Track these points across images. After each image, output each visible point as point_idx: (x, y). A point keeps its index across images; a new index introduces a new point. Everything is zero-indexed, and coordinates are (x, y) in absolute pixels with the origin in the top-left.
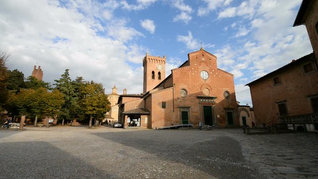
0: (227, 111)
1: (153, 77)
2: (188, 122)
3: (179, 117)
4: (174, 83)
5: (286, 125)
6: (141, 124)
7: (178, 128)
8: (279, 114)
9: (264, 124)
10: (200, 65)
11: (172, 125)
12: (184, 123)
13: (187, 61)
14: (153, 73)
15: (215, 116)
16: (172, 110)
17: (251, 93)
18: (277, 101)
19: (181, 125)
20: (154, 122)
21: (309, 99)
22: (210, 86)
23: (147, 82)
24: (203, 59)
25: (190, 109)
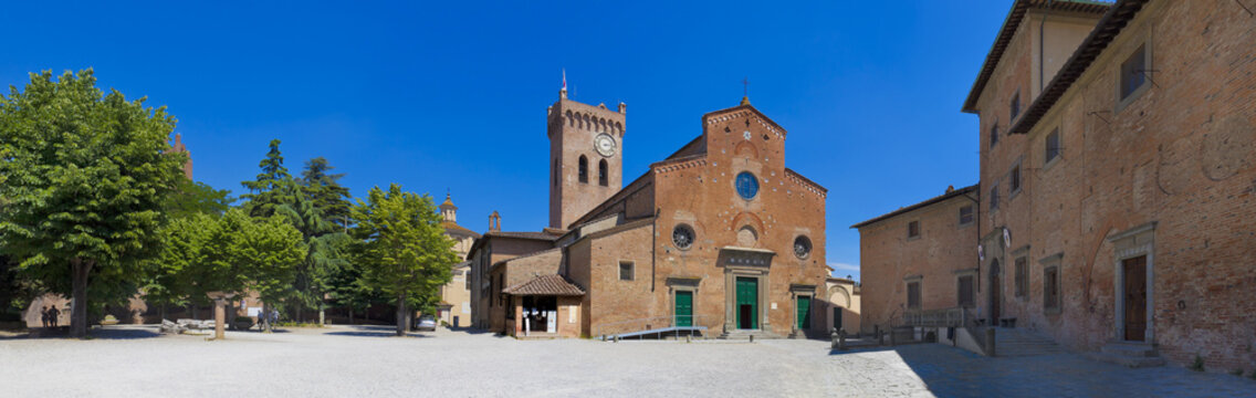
0: (797, 293)
1: (583, 176)
2: (691, 319)
3: (668, 307)
4: (657, 206)
5: (912, 328)
6: (560, 324)
7: (664, 335)
8: (906, 306)
9: (876, 327)
10: (736, 153)
11: (649, 327)
12: (681, 321)
13: (700, 138)
14: (583, 161)
15: (766, 305)
16: (650, 286)
17: (861, 249)
18: (907, 276)
19: (672, 329)
20: (596, 319)
21: (956, 279)
22: (760, 222)
23: (565, 192)
24: (747, 136)
25: (701, 283)
